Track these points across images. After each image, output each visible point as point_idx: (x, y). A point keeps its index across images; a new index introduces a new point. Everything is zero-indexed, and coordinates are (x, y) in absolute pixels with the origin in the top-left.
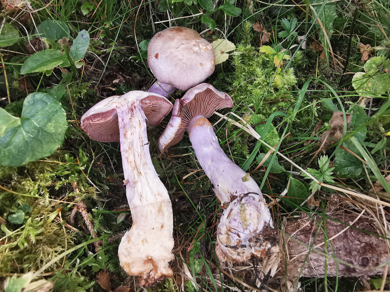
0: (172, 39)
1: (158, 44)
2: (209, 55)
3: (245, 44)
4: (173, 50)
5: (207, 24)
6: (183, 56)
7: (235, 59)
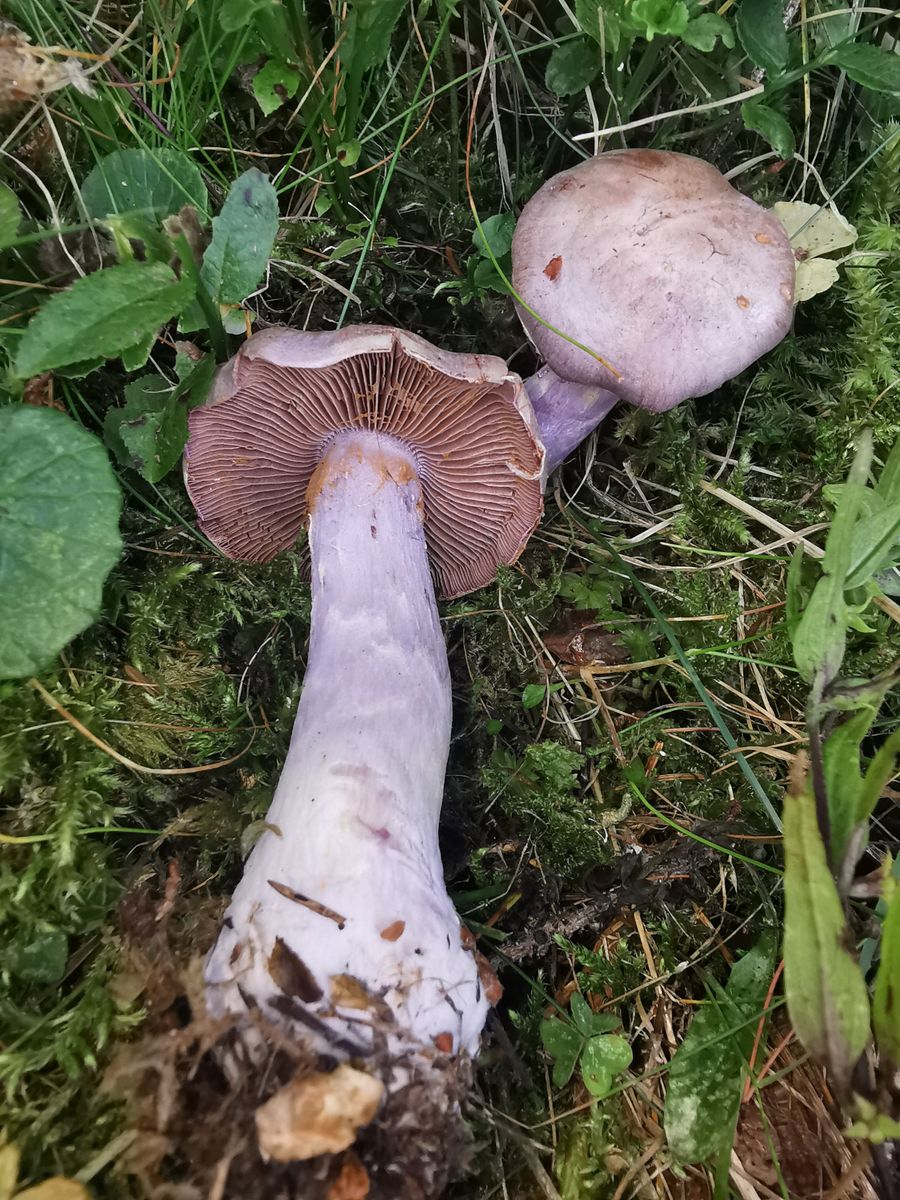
0: (623, 195)
1: (559, 219)
2: (776, 262)
4: (625, 242)
5: (768, 132)
6: (668, 265)
7: (855, 281)
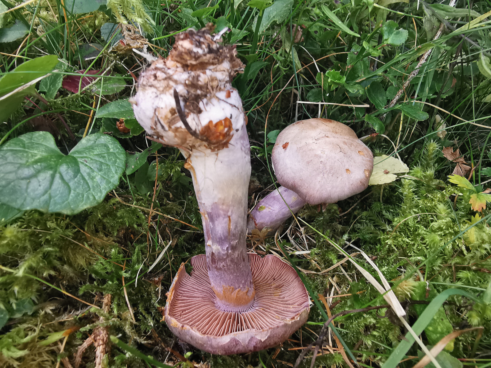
3: (425, 167)
4: (310, 141)
6: (323, 152)
7: (404, 185)
